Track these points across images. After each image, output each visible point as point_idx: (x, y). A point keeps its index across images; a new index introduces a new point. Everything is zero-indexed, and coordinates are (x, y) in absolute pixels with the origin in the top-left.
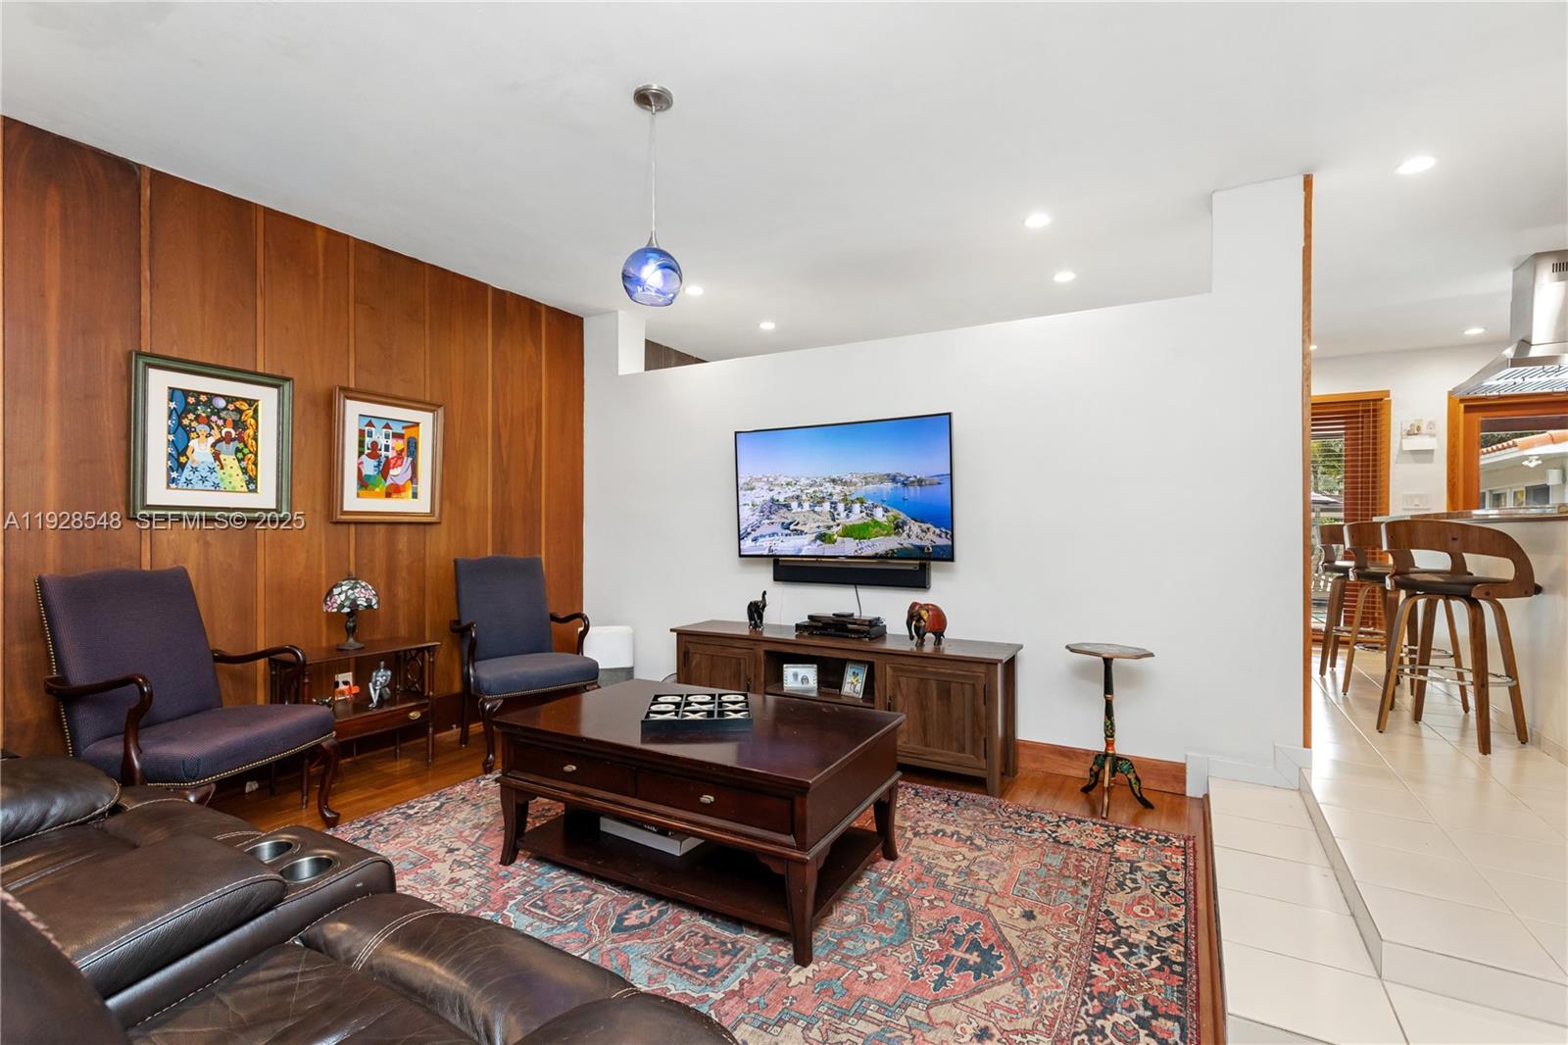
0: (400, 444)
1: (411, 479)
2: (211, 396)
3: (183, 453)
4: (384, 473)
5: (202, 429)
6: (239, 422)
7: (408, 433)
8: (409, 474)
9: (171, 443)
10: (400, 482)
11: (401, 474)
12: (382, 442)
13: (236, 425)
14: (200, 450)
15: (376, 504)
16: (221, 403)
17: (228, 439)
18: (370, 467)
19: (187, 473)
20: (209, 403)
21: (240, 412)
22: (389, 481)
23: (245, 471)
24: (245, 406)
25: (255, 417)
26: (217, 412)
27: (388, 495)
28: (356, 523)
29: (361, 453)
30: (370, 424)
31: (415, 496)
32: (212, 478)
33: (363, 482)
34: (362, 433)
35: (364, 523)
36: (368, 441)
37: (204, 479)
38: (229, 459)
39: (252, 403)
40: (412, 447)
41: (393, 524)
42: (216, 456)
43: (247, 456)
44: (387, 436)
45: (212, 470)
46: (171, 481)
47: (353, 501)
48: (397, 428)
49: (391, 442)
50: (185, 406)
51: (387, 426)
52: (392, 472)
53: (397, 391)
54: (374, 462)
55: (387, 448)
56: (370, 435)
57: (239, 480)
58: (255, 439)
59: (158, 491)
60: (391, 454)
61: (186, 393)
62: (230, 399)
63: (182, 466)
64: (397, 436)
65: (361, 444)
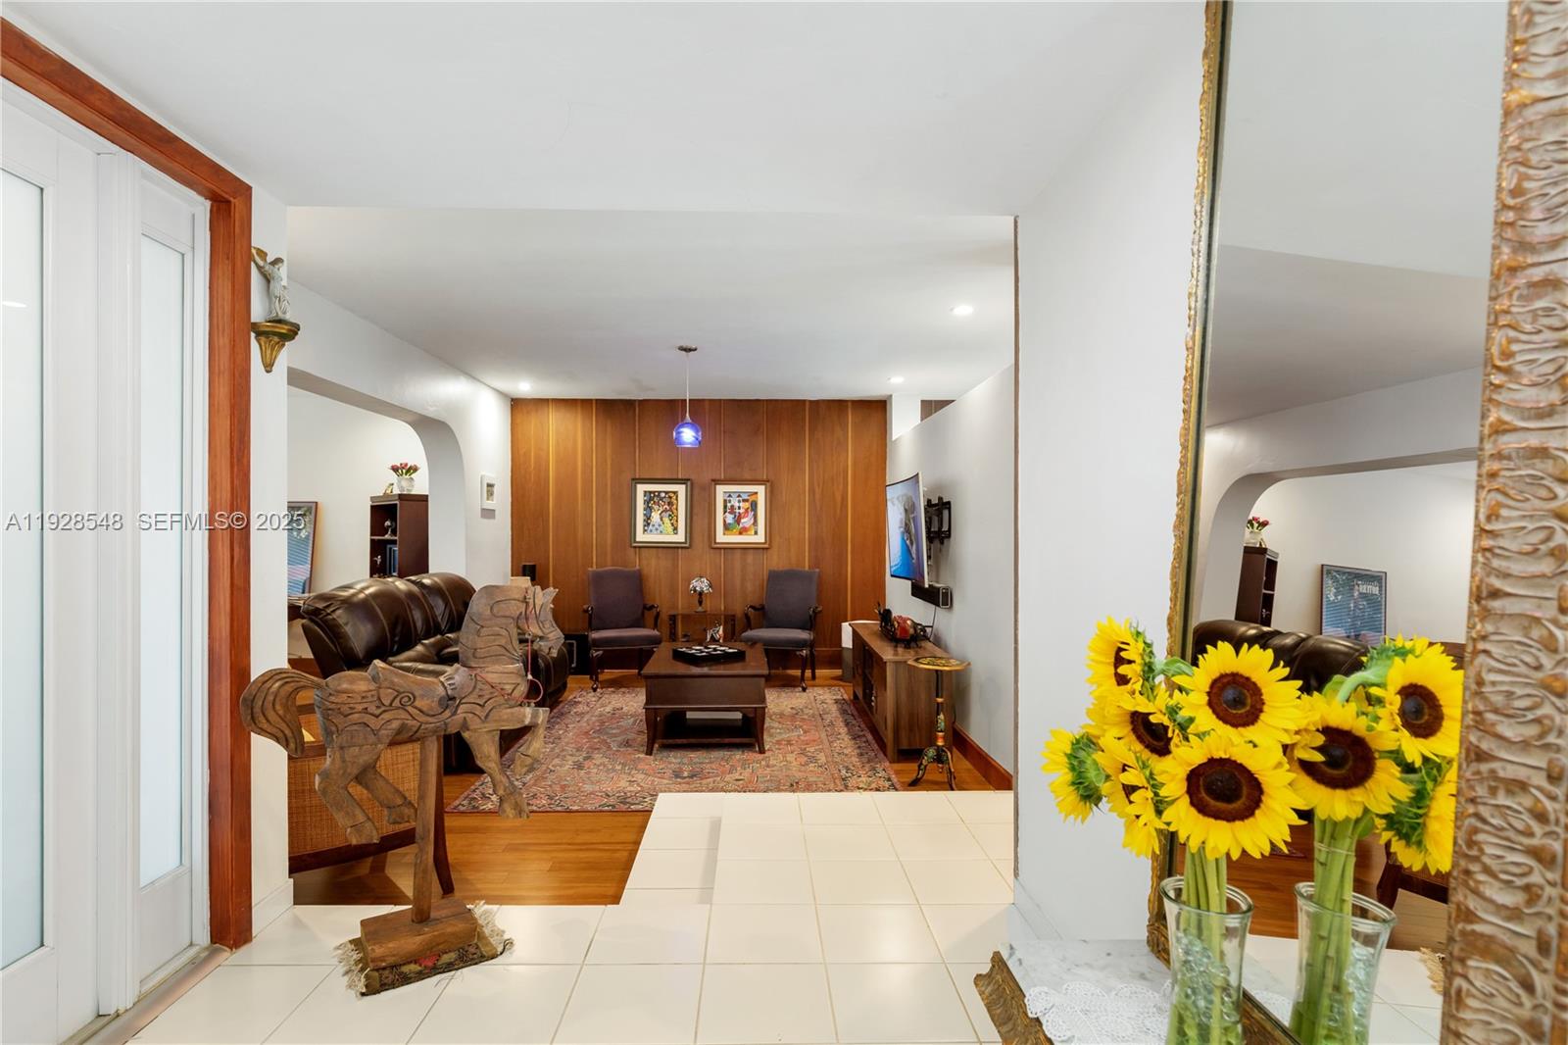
0: (747, 505)
1: (754, 524)
2: (660, 492)
3: (649, 519)
4: (738, 520)
5: (656, 507)
6: (670, 500)
7: (751, 499)
8: (752, 521)
9: (645, 515)
10: (747, 525)
11: (746, 521)
12: (737, 504)
13: (669, 504)
14: (655, 516)
15: (734, 539)
16: (663, 495)
17: (665, 511)
18: (730, 519)
19: (650, 527)
20: (659, 495)
21: (670, 497)
22: (741, 525)
23: (672, 524)
24: (672, 495)
25: (677, 500)
26: (661, 499)
27: (740, 533)
28: (725, 549)
29: (725, 512)
30: (730, 496)
31: (756, 533)
32: (661, 529)
33: (727, 527)
34: (725, 501)
35: (729, 549)
36: (729, 505)
37: (657, 529)
38: (666, 520)
39: (675, 493)
40: (754, 506)
41: (745, 549)
42: (661, 519)
43: (674, 517)
44: (739, 501)
45: (660, 525)
46: (645, 531)
47: (722, 537)
48: (745, 497)
49: (741, 504)
50: (651, 497)
51: (739, 496)
52: (742, 521)
53: (747, 476)
54: (733, 516)
55: (739, 508)
56: (730, 501)
57: (671, 529)
58: (677, 509)
59: (641, 537)
60: (742, 511)
61: (650, 492)
62: (666, 493)
63: (649, 524)
64: (744, 501)
65: (725, 507)
